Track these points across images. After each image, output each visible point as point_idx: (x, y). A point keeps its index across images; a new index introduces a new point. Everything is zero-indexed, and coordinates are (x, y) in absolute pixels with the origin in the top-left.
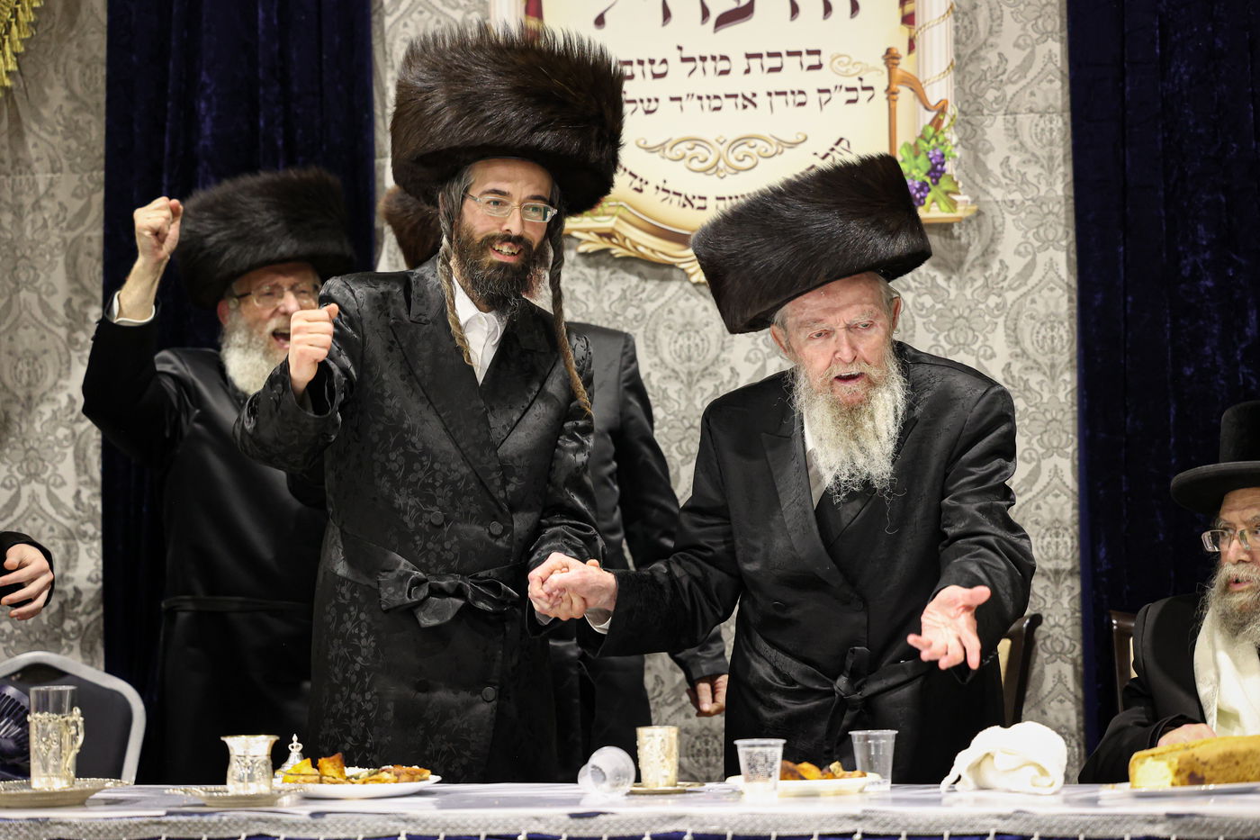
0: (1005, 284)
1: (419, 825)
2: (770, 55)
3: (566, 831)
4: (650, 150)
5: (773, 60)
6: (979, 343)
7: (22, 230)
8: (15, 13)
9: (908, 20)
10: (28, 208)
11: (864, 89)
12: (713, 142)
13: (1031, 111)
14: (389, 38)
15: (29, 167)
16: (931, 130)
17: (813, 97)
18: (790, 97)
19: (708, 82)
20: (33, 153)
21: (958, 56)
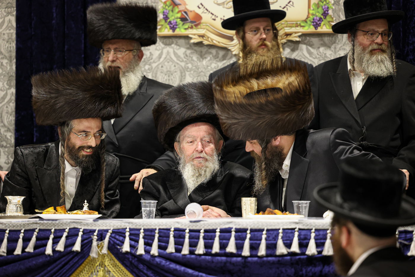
1: (134, 225)
3: (188, 227)
4: (219, 4)
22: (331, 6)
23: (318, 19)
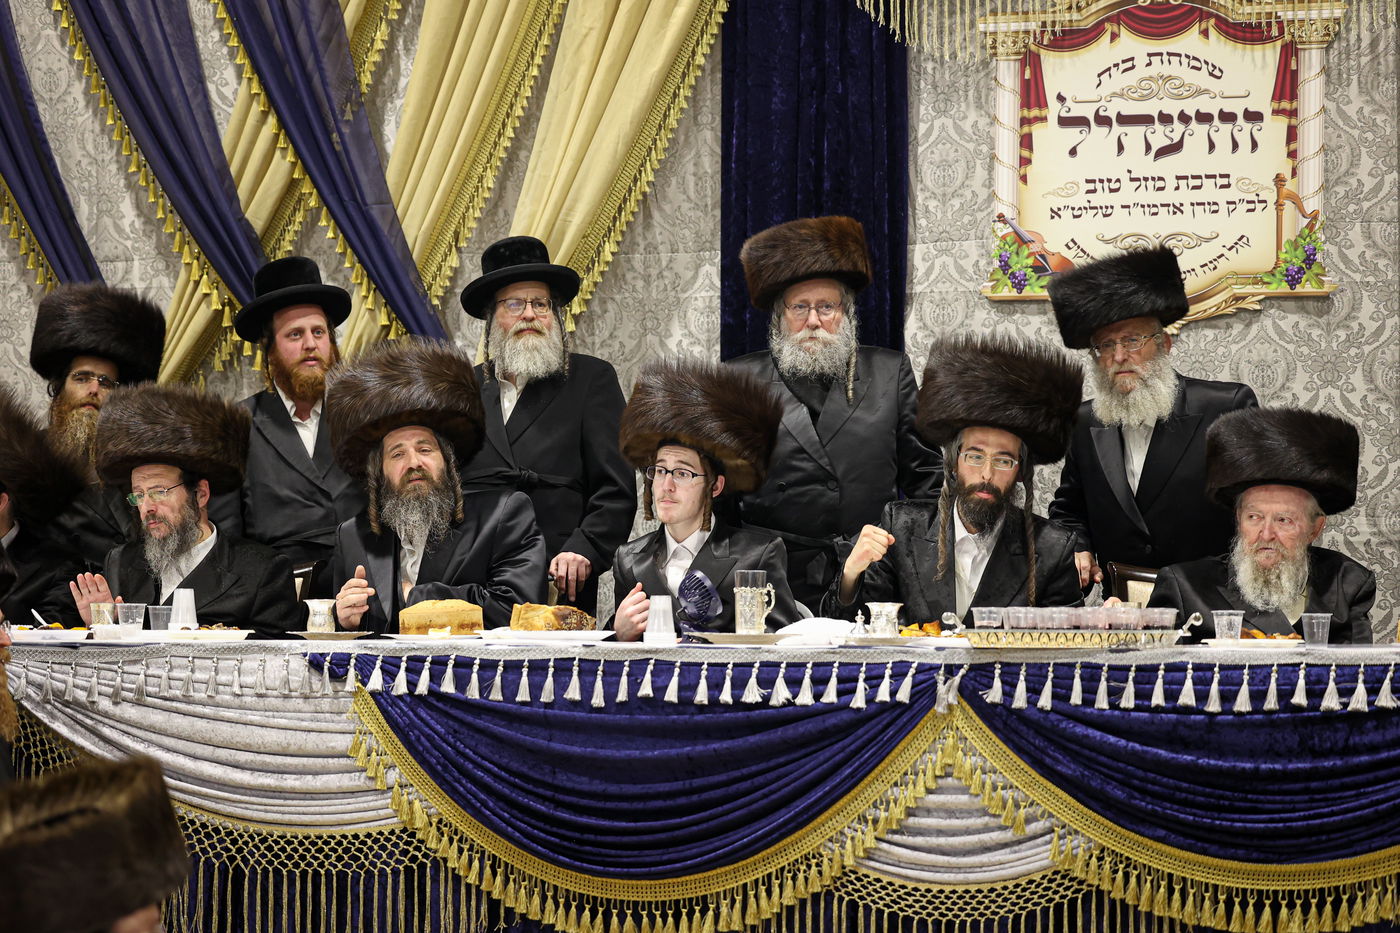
0: (1363, 340)
2: (1194, 177)
4: (1106, 241)
5: (1196, 181)
6: (1343, 381)
7: (650, 293)
8: (655, 141)
9: (1292, 155)
10: (654, 277)
11: (1260, 202)
12: (1151, 236)
13: (1381, 220)
14: (920, 162)
15: (656, 248)
16: (1307, 231)
17: (1223, 207)
18: (1207, 207)
19: (1149, 196)
20: (659, 238)
21: (1327, 181)
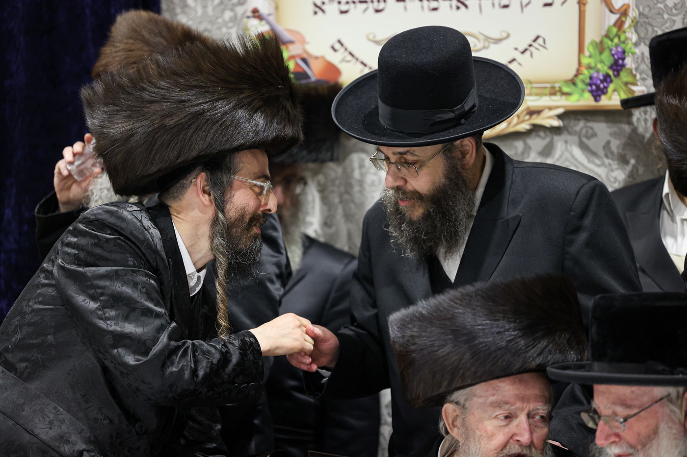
4: (378, 43)
16: (615, 30)
22: (631, 48)
23: (601, 78)
